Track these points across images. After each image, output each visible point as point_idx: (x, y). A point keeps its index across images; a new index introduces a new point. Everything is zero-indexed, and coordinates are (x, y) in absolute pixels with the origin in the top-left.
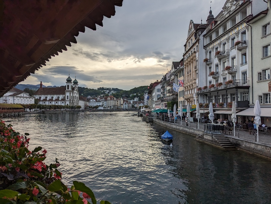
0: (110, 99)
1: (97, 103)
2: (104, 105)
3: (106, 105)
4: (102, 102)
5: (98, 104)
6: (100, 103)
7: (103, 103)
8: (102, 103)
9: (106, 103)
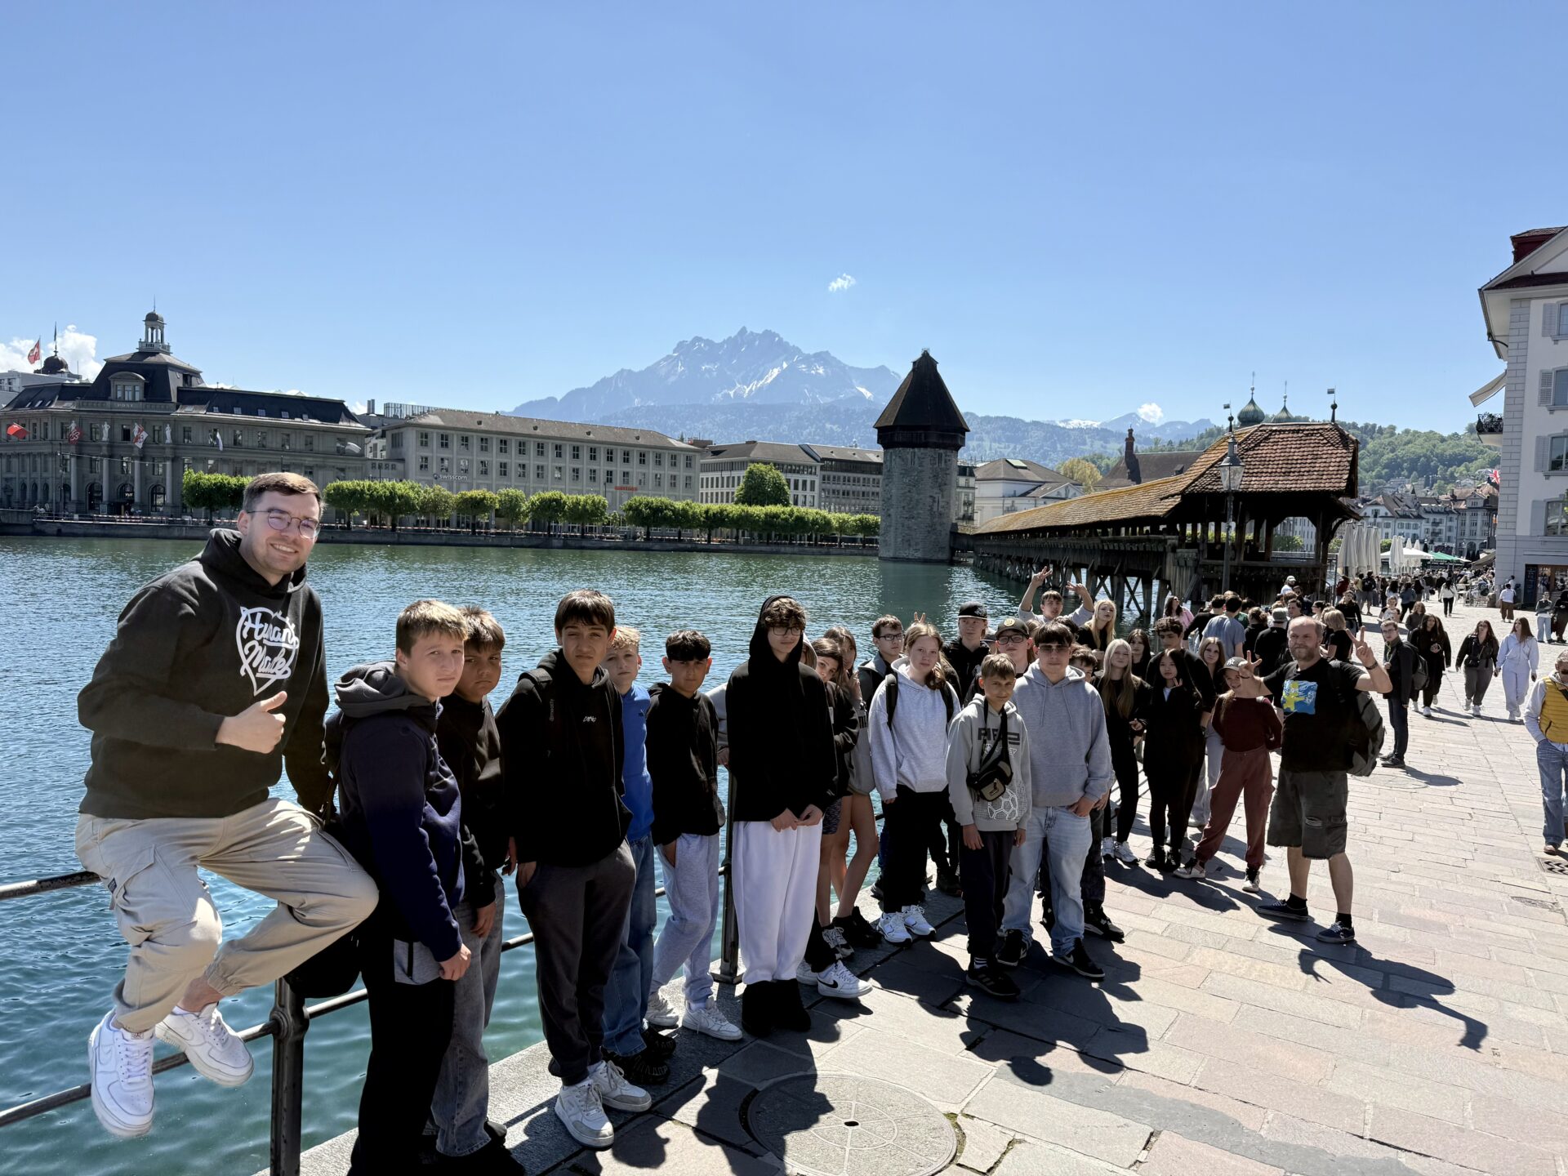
2: (1443, 536)
3: (1453, 534)
4: (1431, 517)
6: (1416, 527)
7: (1435, 524)
8: (1429, 526)
9: (1454, 524)
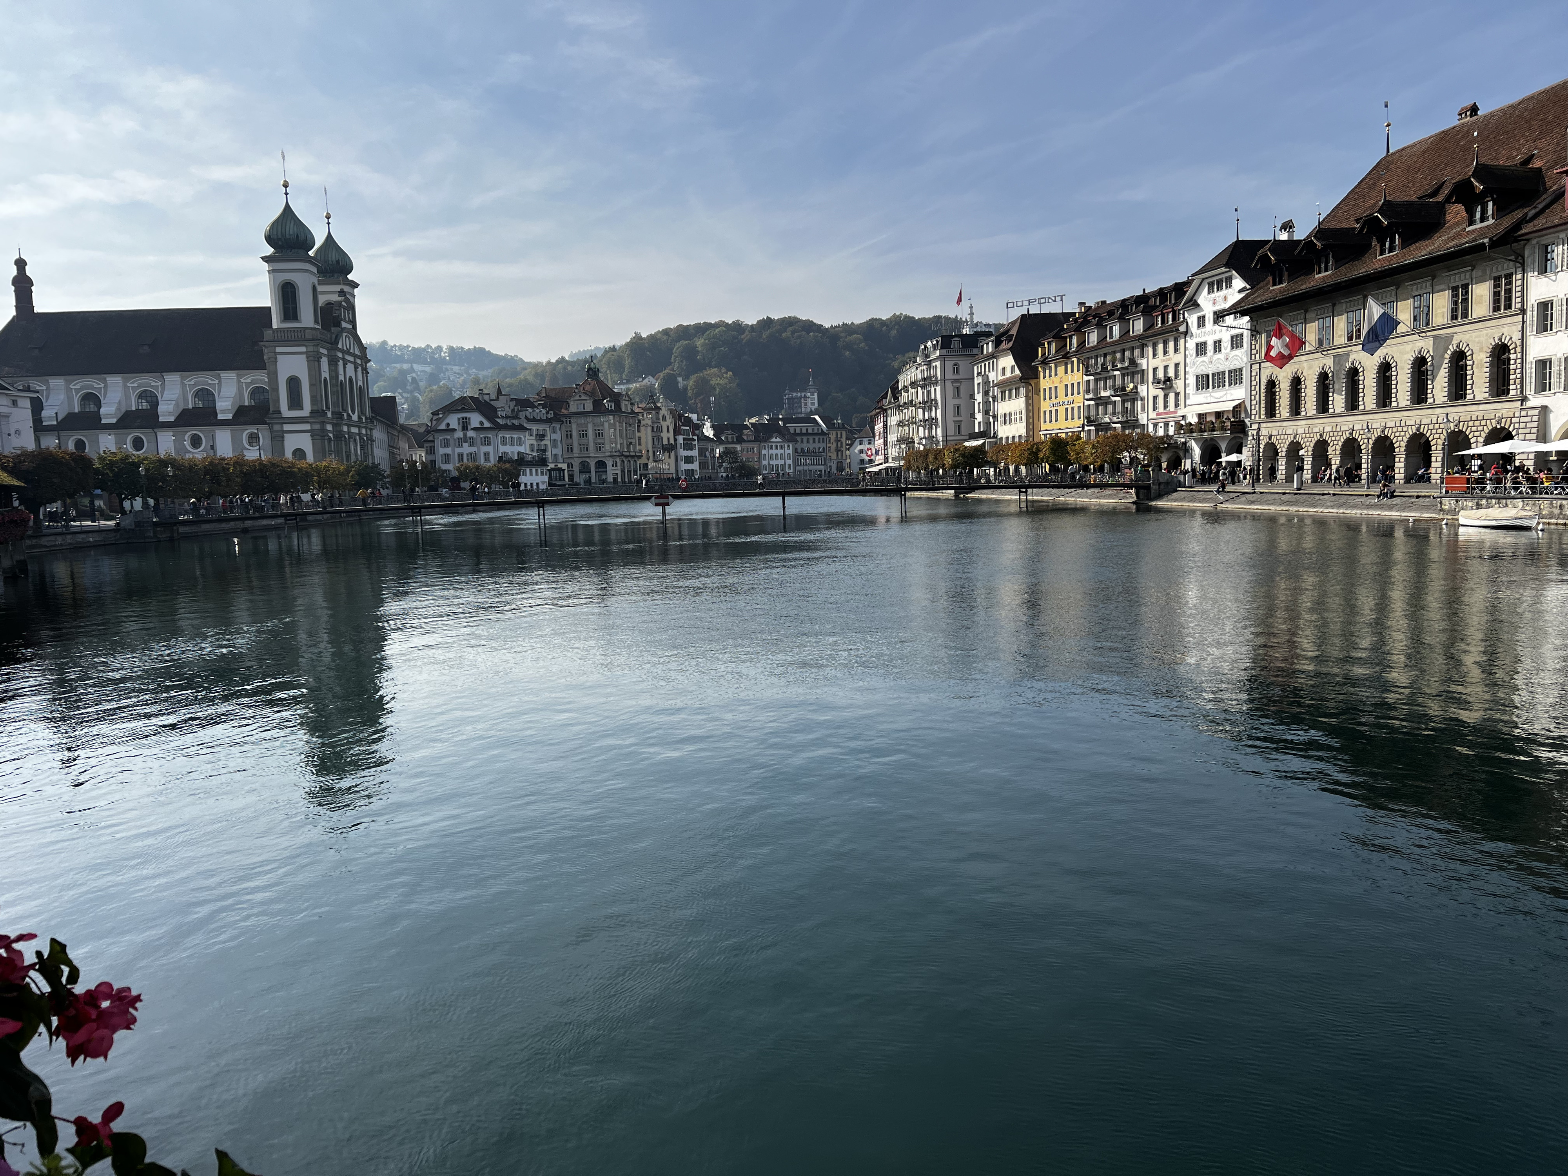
0: (589, 407)
1: (504, 443)
2: (551, 454)
3: (558, 451)
4: (533, 429)
5: (513, 451)
7: (541, 437)
8: (533, 440)
9: (557, 436)
